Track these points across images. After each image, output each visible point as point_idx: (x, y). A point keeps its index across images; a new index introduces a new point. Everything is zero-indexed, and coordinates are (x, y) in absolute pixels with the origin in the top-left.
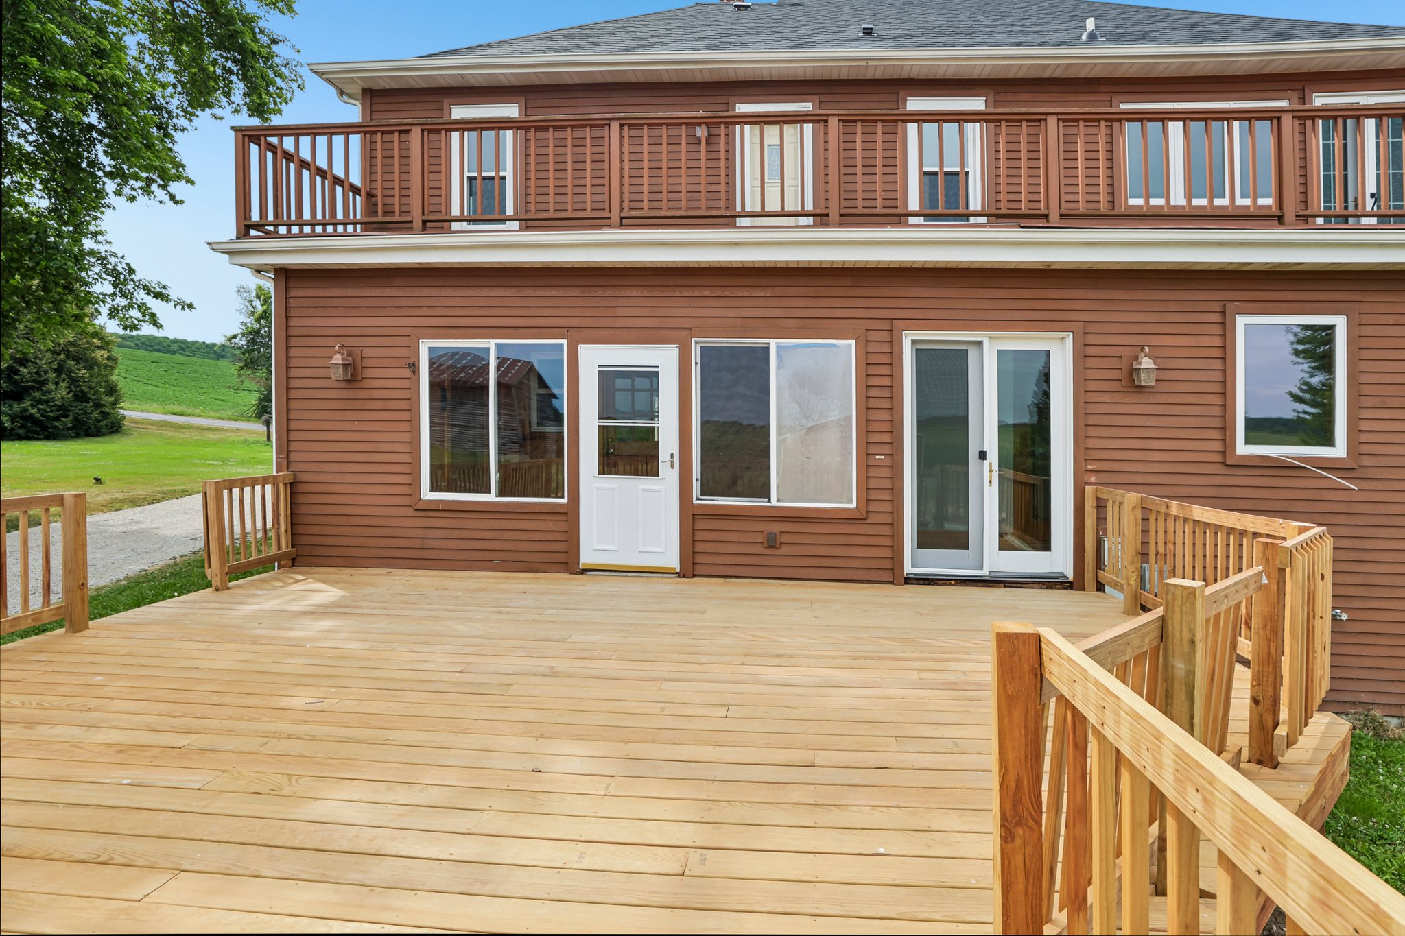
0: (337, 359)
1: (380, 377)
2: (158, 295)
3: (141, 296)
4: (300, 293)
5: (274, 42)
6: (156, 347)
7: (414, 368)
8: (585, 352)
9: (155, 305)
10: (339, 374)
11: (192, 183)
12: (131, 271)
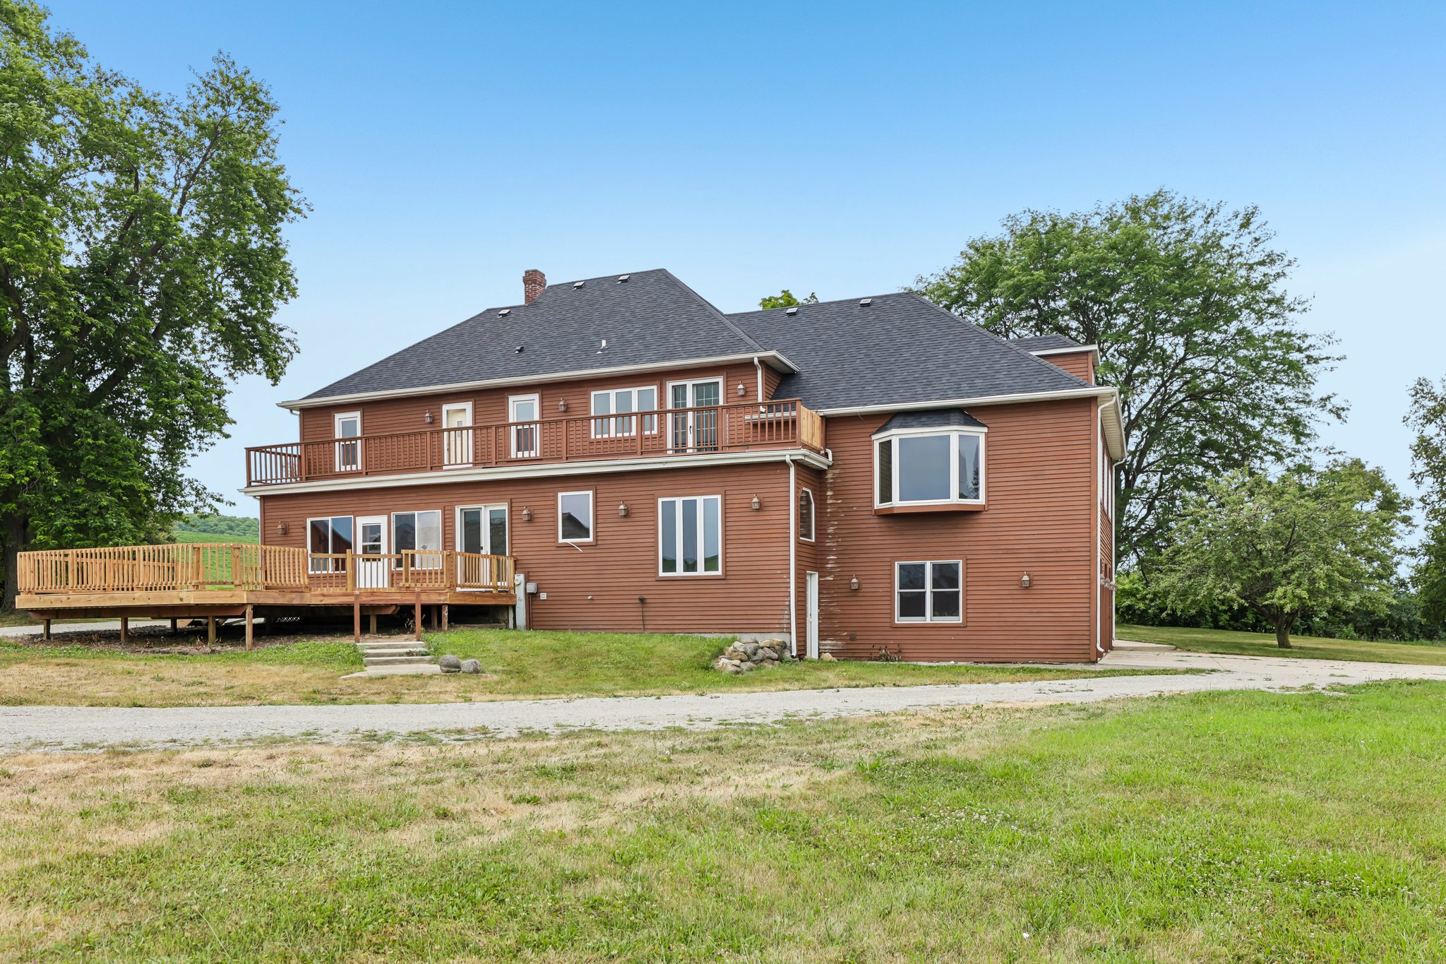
0: (280, 527)
1: (295, 532)
2: (218, 500)
3: (209, 501)
4: (269, 504)
5: (281, 330)
6: (202, 528)
7: (305, 528)
8: (358, 519)
9: (216, 505)
10: (280, 532)
11: (235, 422)
12: (205, 488)
